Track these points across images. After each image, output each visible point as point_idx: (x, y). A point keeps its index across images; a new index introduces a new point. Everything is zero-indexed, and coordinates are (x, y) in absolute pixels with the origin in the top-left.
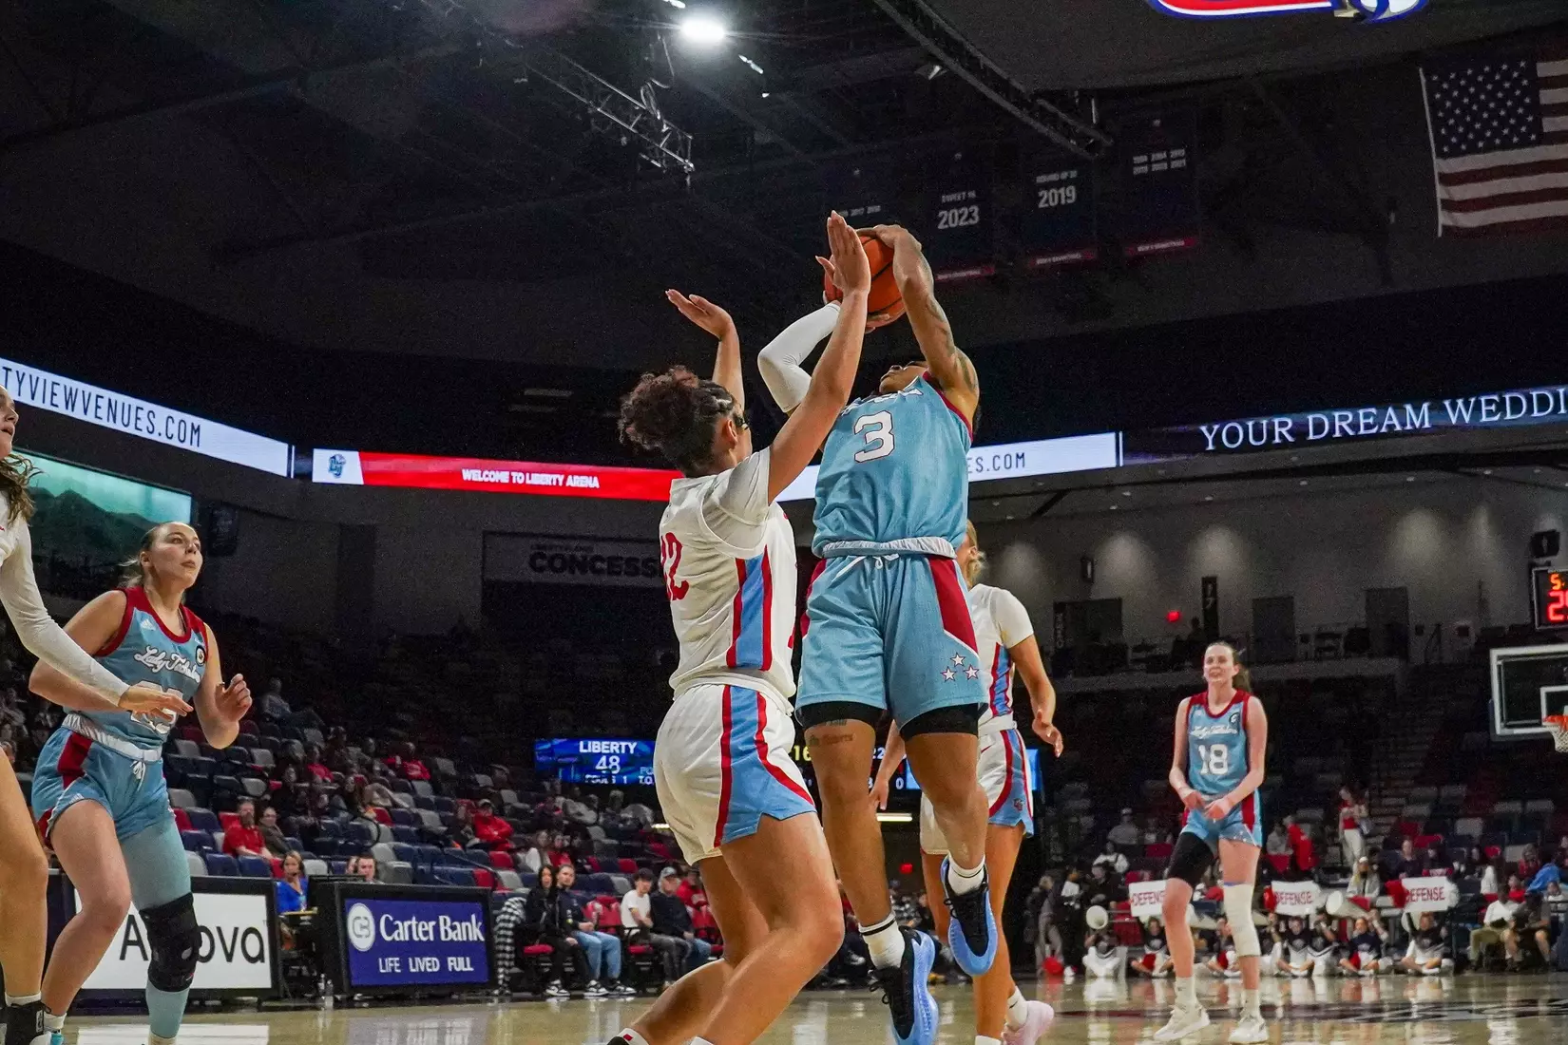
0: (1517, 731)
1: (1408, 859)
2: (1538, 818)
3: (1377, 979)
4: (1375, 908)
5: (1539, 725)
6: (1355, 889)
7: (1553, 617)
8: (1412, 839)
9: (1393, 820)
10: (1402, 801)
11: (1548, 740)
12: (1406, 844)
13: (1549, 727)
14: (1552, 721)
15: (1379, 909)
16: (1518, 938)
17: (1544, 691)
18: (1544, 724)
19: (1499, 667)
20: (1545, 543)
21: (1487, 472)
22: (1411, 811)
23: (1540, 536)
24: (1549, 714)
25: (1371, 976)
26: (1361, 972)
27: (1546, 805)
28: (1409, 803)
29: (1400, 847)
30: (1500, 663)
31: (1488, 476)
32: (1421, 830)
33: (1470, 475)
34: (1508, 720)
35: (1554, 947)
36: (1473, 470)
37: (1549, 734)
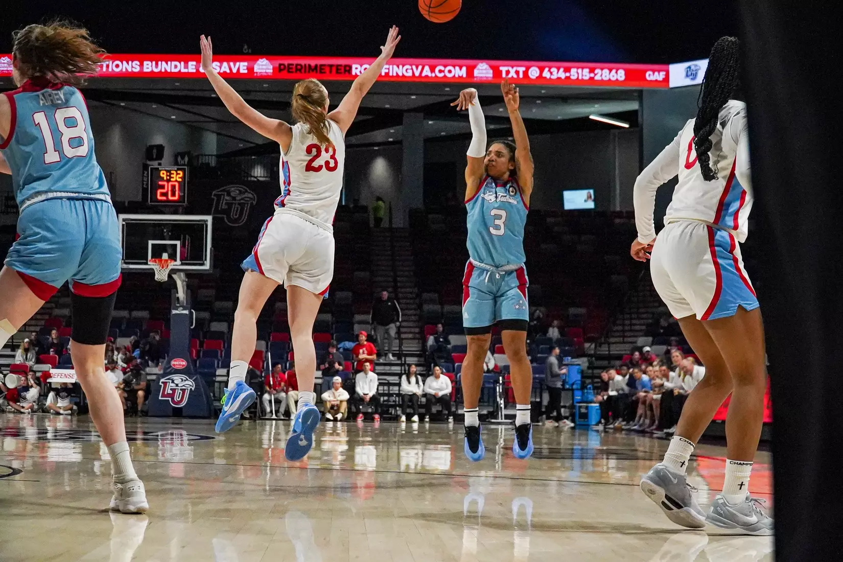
0: (132, 266)
1: (55, 341)
2: (139, 321)
3: (32, 416)
4: (33, 371)
5: (146, 264)
6: (21, 359)
7: (159, 197)
8: (58, 330)
9: (47, 317)
10: (53, 305)
11: (151, 273)
12: (54, 332)
13: (152, 265)
14: (156, 262)
15: (35, 372)
16: (126, 395)
17: (151, 242)
18: (149, 263)
19: (123, 225)
20: (155, 151)
21: (122, 104)
22: (57, 312)
23: (152, 147)
24: (152, 258)
25: (29, 413)
26: (22, 410)
27: (144, 314)
28: (56, 307)
29: (50, 334)
30: (124, 223)
31: (123, 106)
32: (64, 324)
33: (113, 105)
34: (126, 259)
35: (147, 402)
36: (113, 102)
37: (153, 269)
